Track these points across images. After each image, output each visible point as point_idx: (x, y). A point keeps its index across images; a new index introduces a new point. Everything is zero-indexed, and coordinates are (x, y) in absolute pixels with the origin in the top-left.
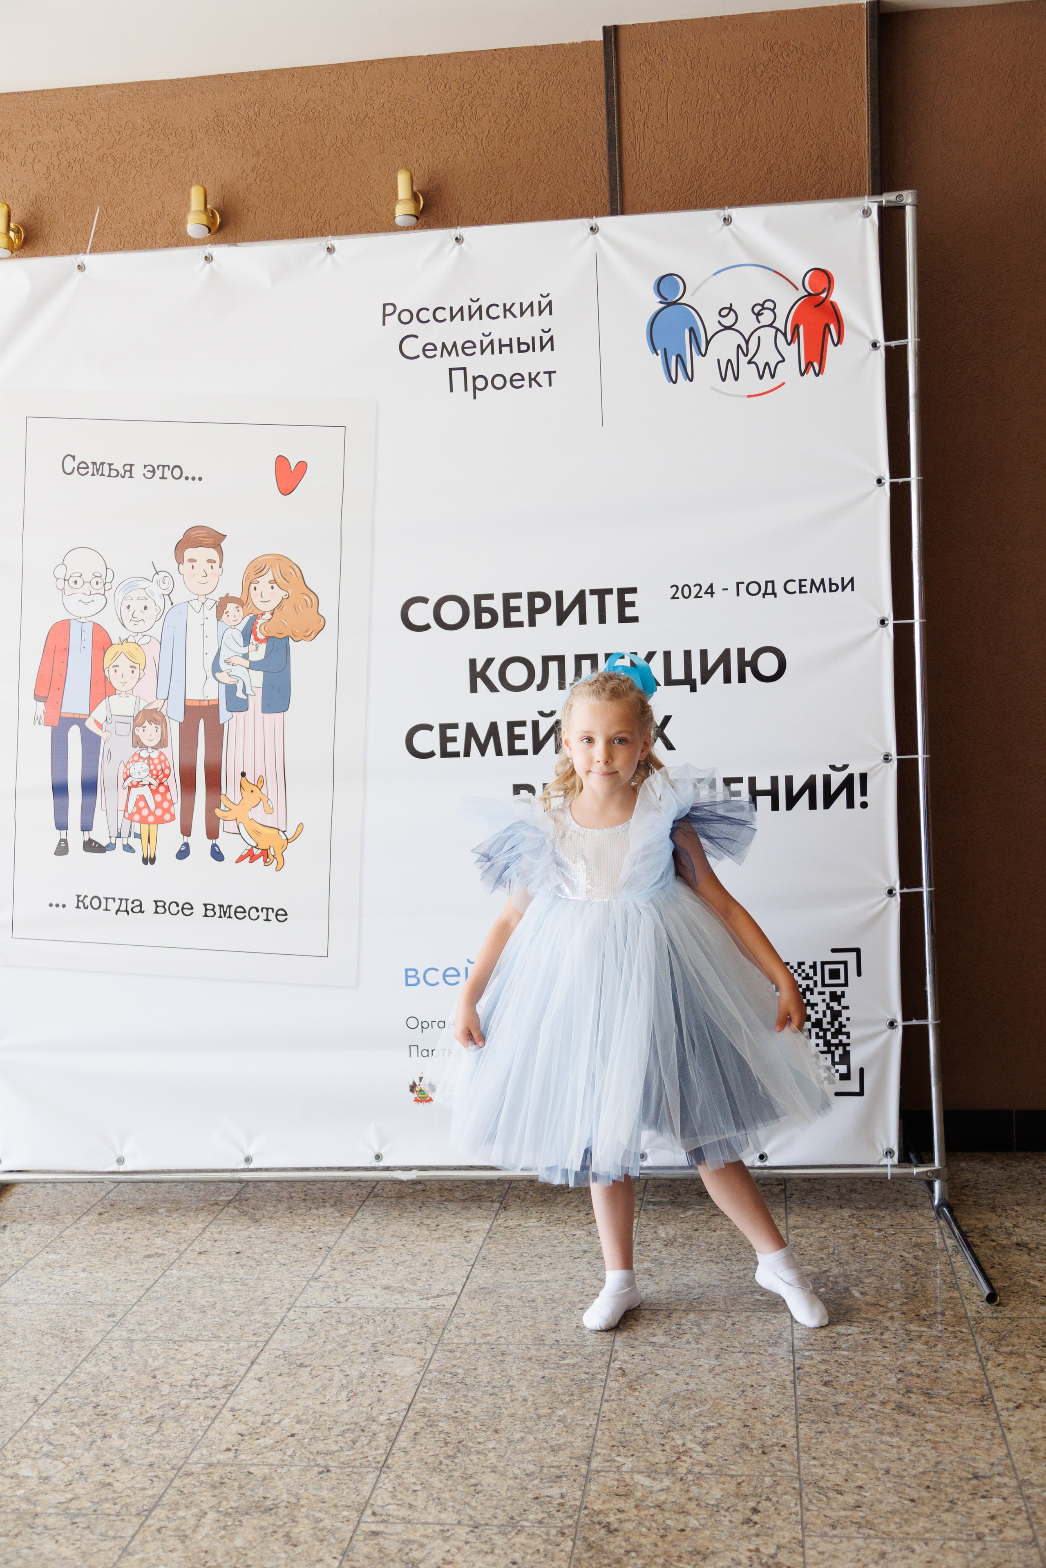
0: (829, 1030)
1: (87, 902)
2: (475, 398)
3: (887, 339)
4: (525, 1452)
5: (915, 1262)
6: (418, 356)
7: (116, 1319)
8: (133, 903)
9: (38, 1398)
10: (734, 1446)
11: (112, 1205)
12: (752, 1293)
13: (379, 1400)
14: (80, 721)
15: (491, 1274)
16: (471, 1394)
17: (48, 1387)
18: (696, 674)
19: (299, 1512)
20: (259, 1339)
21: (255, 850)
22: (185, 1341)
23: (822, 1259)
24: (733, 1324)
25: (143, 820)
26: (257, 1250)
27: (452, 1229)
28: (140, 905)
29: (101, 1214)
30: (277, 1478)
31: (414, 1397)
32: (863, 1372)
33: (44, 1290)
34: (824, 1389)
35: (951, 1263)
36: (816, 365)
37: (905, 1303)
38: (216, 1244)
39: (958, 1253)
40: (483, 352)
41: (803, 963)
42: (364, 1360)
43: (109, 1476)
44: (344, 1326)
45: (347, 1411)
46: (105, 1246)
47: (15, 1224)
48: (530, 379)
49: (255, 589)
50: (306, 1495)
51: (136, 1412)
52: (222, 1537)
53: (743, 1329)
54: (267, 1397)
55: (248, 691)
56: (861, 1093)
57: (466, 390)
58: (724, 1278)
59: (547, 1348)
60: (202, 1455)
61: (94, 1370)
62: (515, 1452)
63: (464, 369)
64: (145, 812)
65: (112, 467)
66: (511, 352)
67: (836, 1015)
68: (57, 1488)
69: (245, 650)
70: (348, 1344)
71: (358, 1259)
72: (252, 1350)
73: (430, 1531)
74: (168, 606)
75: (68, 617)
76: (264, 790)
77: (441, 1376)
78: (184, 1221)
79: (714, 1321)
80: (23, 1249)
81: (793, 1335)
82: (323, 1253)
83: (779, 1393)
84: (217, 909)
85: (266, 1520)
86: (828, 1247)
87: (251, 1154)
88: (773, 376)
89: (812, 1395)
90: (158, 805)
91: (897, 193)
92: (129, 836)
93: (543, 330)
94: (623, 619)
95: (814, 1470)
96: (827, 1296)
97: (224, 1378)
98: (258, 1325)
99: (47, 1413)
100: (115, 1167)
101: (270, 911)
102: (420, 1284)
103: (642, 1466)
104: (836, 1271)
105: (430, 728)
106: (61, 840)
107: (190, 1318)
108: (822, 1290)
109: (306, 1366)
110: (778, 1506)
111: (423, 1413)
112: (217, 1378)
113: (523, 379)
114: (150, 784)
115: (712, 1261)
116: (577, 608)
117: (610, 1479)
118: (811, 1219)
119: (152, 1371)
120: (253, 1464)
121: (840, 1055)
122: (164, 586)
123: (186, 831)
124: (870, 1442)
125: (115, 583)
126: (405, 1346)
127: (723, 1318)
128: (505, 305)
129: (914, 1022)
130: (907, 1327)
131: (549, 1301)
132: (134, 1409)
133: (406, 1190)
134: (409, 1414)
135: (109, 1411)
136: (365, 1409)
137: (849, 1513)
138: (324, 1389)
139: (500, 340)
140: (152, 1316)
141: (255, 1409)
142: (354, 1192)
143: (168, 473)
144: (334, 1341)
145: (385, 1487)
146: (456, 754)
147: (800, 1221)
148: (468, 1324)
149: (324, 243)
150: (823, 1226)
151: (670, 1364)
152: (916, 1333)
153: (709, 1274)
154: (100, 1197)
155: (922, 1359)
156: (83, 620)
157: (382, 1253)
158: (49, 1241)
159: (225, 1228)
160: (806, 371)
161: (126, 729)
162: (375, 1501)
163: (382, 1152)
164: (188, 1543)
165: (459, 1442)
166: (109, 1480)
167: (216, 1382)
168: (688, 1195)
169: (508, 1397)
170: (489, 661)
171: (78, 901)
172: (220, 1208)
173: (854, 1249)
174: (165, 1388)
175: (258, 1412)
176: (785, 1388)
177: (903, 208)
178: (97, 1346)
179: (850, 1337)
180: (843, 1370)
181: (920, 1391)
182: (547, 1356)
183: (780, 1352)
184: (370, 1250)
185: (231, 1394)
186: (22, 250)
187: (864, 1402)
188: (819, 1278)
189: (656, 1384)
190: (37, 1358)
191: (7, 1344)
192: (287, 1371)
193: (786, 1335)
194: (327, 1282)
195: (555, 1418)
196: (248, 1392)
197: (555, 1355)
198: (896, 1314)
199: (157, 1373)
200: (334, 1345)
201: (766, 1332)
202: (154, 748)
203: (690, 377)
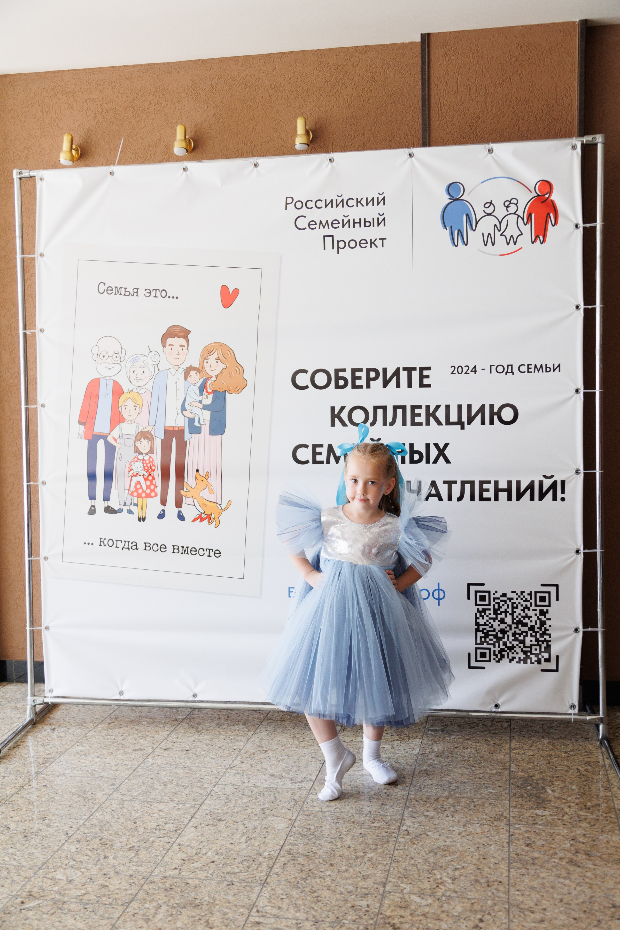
0: (538, 632)
1: (106, 542)
2: (338, 253)
3: (584, 222)
4: (347, 878)
5: (585, 773)
6: (305, 228)
7: (115, 787)
8: (132, 543)
9: (68, 832)
10: (471, 881)
11: (116, 719)
12: (487, 787)
13: (264, 843)
14: (104, 437)
16: (317, 842)
17: (75, 827)
18: (465, 419)
19: (215, 908)
20: (197, 803)
21: (203, 515)
22: (154, 802)
23: (530, 769)
24: (475, 806)
25: (139, 496)
26: (198, 749)
28: (136, 545)
29: (109, 724)
30: (203, 887)
31: (285, 842)
32: (550, 839)
33: (75, 768)
34: (526, 848)
35: (607, 775)
36: (541, 237)
37: (578, 798)
38: (175, 744)
39: (612, 768)
40: (343, 226)
41: (524, 592)
42: (257, 818)
43: (106, 881)
44: (246, 797)
45: (245, 849)
46: (111, 743)
47: (60, 728)
48: (371, 243)
49: (207, 362)
50: (219, 898)
51: (124, 844)
52: (170, 921)
53: (481, 810)
54: (200, 838)
55: (202, 422)
56: (557, 670)
57: (333, 248)
58: (471, 778)
59: (364, 816)
60: (161, 871)
61: (101, 817)
62: (342, 878)
63: (332, 236)
64: (140, 491)
65: (126, 290)
66: (360, 226)
67: (543, 623)
68: (77, 887)
69: (200, 398)
70: (248, 808)
71: (257, 757)
72: (192, 809)
73: (290, 923)
74: (157, 371)
75: (99, 376)
76: (209, 480)
77: (301, 830)
78: (157, 730)
79: (463, 804)
80: (64, 743)
81: (509, 815)
82: (236, 752)
83: (500, 850)
84: (180, 549)
85: (196, 912)
86: (534, 761)
87: (197, 692)
88: (515, 243)
89: (519, 852)
90: (148, 487)
91: (593, 136)
92: (131, 505)
93: (379, 214)
94: (422, 385)
95: (518, 898)
96: (532, 792)
97: (175, 826)
98: (196, 794)
99: (73, 842)
100: (118, 697)
101: (211, 551)
102: (292, 774)
103: (416, 890)
104: (537, 777)
105: (306, 446)
106: (92, 506)
107: (158, 789)
108: (529, 788)
109: (223, 821)
110: (495, 918)
111: (289, 852)
112: (171, 825)
113: (367, 243)
114: (143, 475)
115: (464, 767)
116: (395, 377)
117: (396, 897)
118: (524, 744)
119: (134, 819)
120: (189, 878)
122: (154, 360)
123: (164, 502)
124: (552, 882)
125: (127, 357)
126: (281, 811)
127: (469, 802)
128: (357, 199)
129: (590, 629)
130: (578, 812)
132: (122, 842)
133: (286, 716)
134: (281, 852)
135: (108, 842)
136: (256, 848)
137: (537, 925)
138: (232, 835)
139: (354, 220)
140: (136, 786)
141: (192, 845)
142: (256, 716)
143: (158, 294)
144: (239, 806)
145: (265, 895)
146: (321, 462)
147: (518, 745)
149: (253, 161)
150: (532, 748)
151: (436, 829)
152: (583, 817)
153: (462, 775)
154: (110, 713)
155: (586, 833)
156: (107, 378)
157: (270, 754)
158: (79, 738)
159: (180, 735)
160: (535, 241)
161: (131, 442)
162: (259, 903)
164: (150, 923)
165: (310, 871)
166: (106, 884)
167: (170, 828)
168: (452, 726)
169: (339, 844)
170: (343, 408)
171: (101, 541)
172: (178, 723)
173: (549, 763)
174: (141, 830)
175: (194, 847)
176: (503, 847)
177: (596, 145)
178: (103, 803)
179: (544, 817)
180: (538, 837)
181: (583, 852)
182: (364, 821)
183: (501, 825)
184: (264, 752)
185: (179, 835)
186: (79, 161)
187: (550, 857)
188: (528, 780)
189: (427, 840)
190: (69, 809)
191: (52, 800)
192: (212, 823)
193: (505, 814)
194: (237, 770)
195: (366, 859)
196: (189, 835)
197: (369, 820)
198: (572, 804)
199: (137, 820)
200: (240, 808)
201: (494, 812)
202: (146, 454)
203: (466, 243)
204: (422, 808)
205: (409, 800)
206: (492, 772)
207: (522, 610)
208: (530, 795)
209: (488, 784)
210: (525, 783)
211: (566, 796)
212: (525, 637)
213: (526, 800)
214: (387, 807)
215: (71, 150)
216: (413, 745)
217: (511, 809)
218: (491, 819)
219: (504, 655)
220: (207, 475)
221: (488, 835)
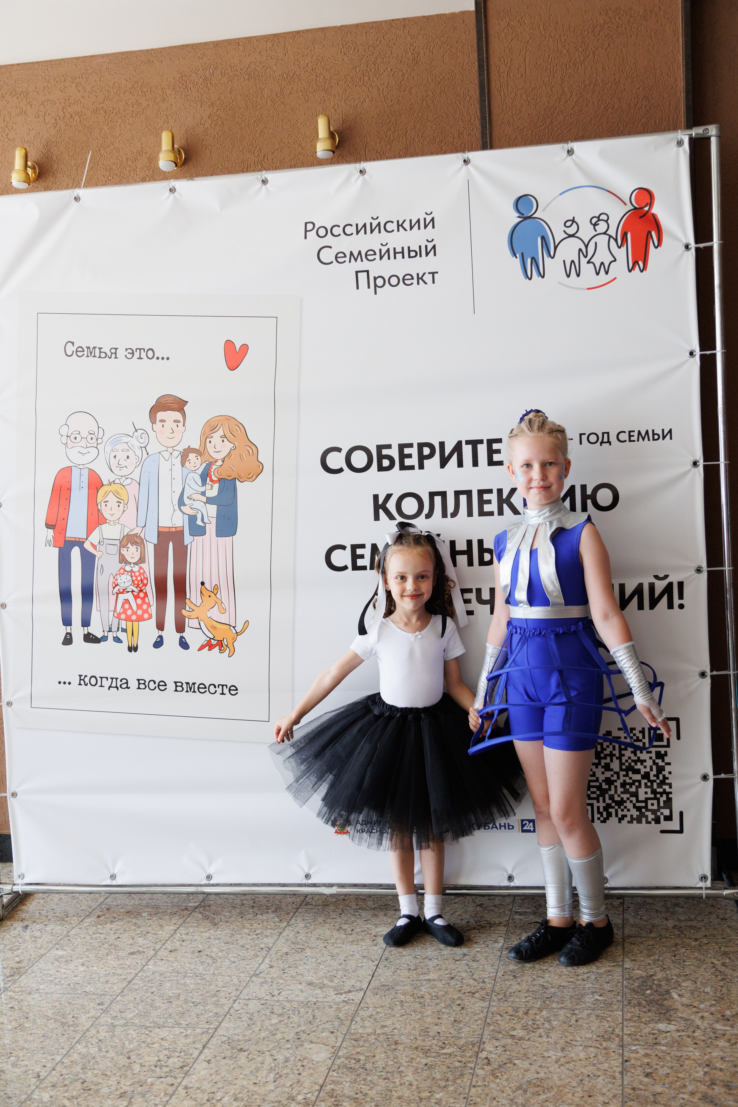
0: (655, 781)
1: (87, 680)
2: (376, 293)
3: (697, 242)
6: (332, 262)
7: (104, 1007)
8: (121, 681)
9: (40, 1074)
11: (108, 909)
12: (593, 993)
13: (298, 1082)
14: (80, 543)
15: (391, 973)
16: (369, 1078)
17: (49, 1065)
20: (211, 1026)
21: (213, 641)
22: (154, 1027)
23: (649, 964)
24: (577, 1021)
25: (128, 619)
26: (214, 949)
27: (363, 934)
28: (127, 683)
29: (99, 917)
31: (325, 1080)
32: (678, 1065)
33: (52, 981)
34: (646, 1080)
36: (641, 263)
37: (713, 1005)
38: (184, 944)
40: (381, 258)
41: (634, 729)
42: (289, 1046)
44: (275, 1016)
45: (273, 1091)
46: (100, 944)
47: (35, 924)
48: (418, 278)
49: (210, 442)
51: (114, 1088)
53: (585, 1025)
54: (213, 1077)
55: (206, 520)
56: (681, 831)
57: (369, 287)
58: (571, 980)
59: (430, 1039)
61: (84, 1051)
63: (368, 272)
65: (102, 350)
66: (403, 257)
67: (660, 770)
69: (203, 489)
70: (278, 1032)
71: (290, 959)
72: (204, 1036)
74: (145, 455)
75: (70, 464)
76: (218, 595)
77: (347, 1062)
78: (161, 923)
79: (562, 1018)
80: (39, 946)
81: (623, 1032)
82: (264, 953)
83: (610, 1083)
84: (185, 686)
86: (654, 954)
87: (211, 873)
88: (607, 273)
89: (636, 1085)
90: (139, 607)
91: (704, 128)
92: (118, 630)
93: (427, 240)
94: (491, 463)
96: (652, 997)
97: (182, 1060)
98: (210, 1014)
99: (47, 1087)
100: (109, 882)
101: (225, 687)
102: (336, 981)
104: (659, 975)
105: (343, 548)
106: (67, 633)
108: (648, 992)
109: (245, 1051)
111: (331, 1094)
112: (176, 1060)
113: (413, 278)
114: (133, 591)
116: (456, 454)
118: (642, 930)
119: (128, 1052)
121: (664, 801)
122: (141, 441)
123: (160, 626)
125: (105, 439)
126: (321, 1035)
127: (569, 1015)
128: (398, 221)
129: (723, 776)
130: (714, 1026)
131: (434, 998)
132: (111, 1086)
133: (330, 899)
134: (321, 1094)
135: (93, 1087)
136: (287, 1090)
138: (257, 1071)
139: (395, 249)
140: (131, 1005)
141: (204, 1087)
142: (290, 901)
143: (143, 355)
144: (266, 1030)
146: (364, 568)
147: (634, 931)
148: (370, 1016)
149: (259, 177)
150: (652, 935)
151: (525, 1055)
152: (721, 1032)
153: (560, 976)
154: (100, 901)
155: (725, 1055)
156: (81, 467)
157: (309, 954)
158: (59, 939)
159: (191, 930)
160: (633, 268)
161: (115, 550)
163: (311, 872)
167: (175, 1063)
169: (397, 1080)
170: (389, 496)
171: (80, 680)
172: (189, 912)
173: (675, 956)
174: (137, 1068)
175: (206, 1090)
176: (615, 1078)
177: (709, 139)
178: (88, 1030)
179: (668, 1034)
180: (662, 1063)
181: (722, 1084)
182: (430, 1046)
183: (612, 1046)
184: (300, 950)
185: (186, 1074)
186: (37, 182)
187: (677, 1092)
188: (646, 981)
189: (514, 1072)
190: (42, 1040)
191: (21, 1027)
192: (230, 1054)
193: (617, 1031)
194: (265, 978)
195: (433, 1101)
196: (199, 1072)
197: (436, 1045)
198: (706, 1014)
199: (131, 1054)
200: (267, 1032)
201: (602, 1028)
202: (135, 564)
203: (542, 274)
204: (507, 1025)
205: (490, 1015)
206: (600, 971)
207: (632, 752)
208: (650, 1002)
209: (595, 988)
210: (643, 986)
211: (698, 1002)
212: (638, 787)
213: (644, 1010)
214: (461, 1026)
215: (26, 169)
216: (496, 935)
217: (625, 1023)
218: (599, 1039)
219: (611, 813)
220: (216, 589)
221: (595, 1062)
